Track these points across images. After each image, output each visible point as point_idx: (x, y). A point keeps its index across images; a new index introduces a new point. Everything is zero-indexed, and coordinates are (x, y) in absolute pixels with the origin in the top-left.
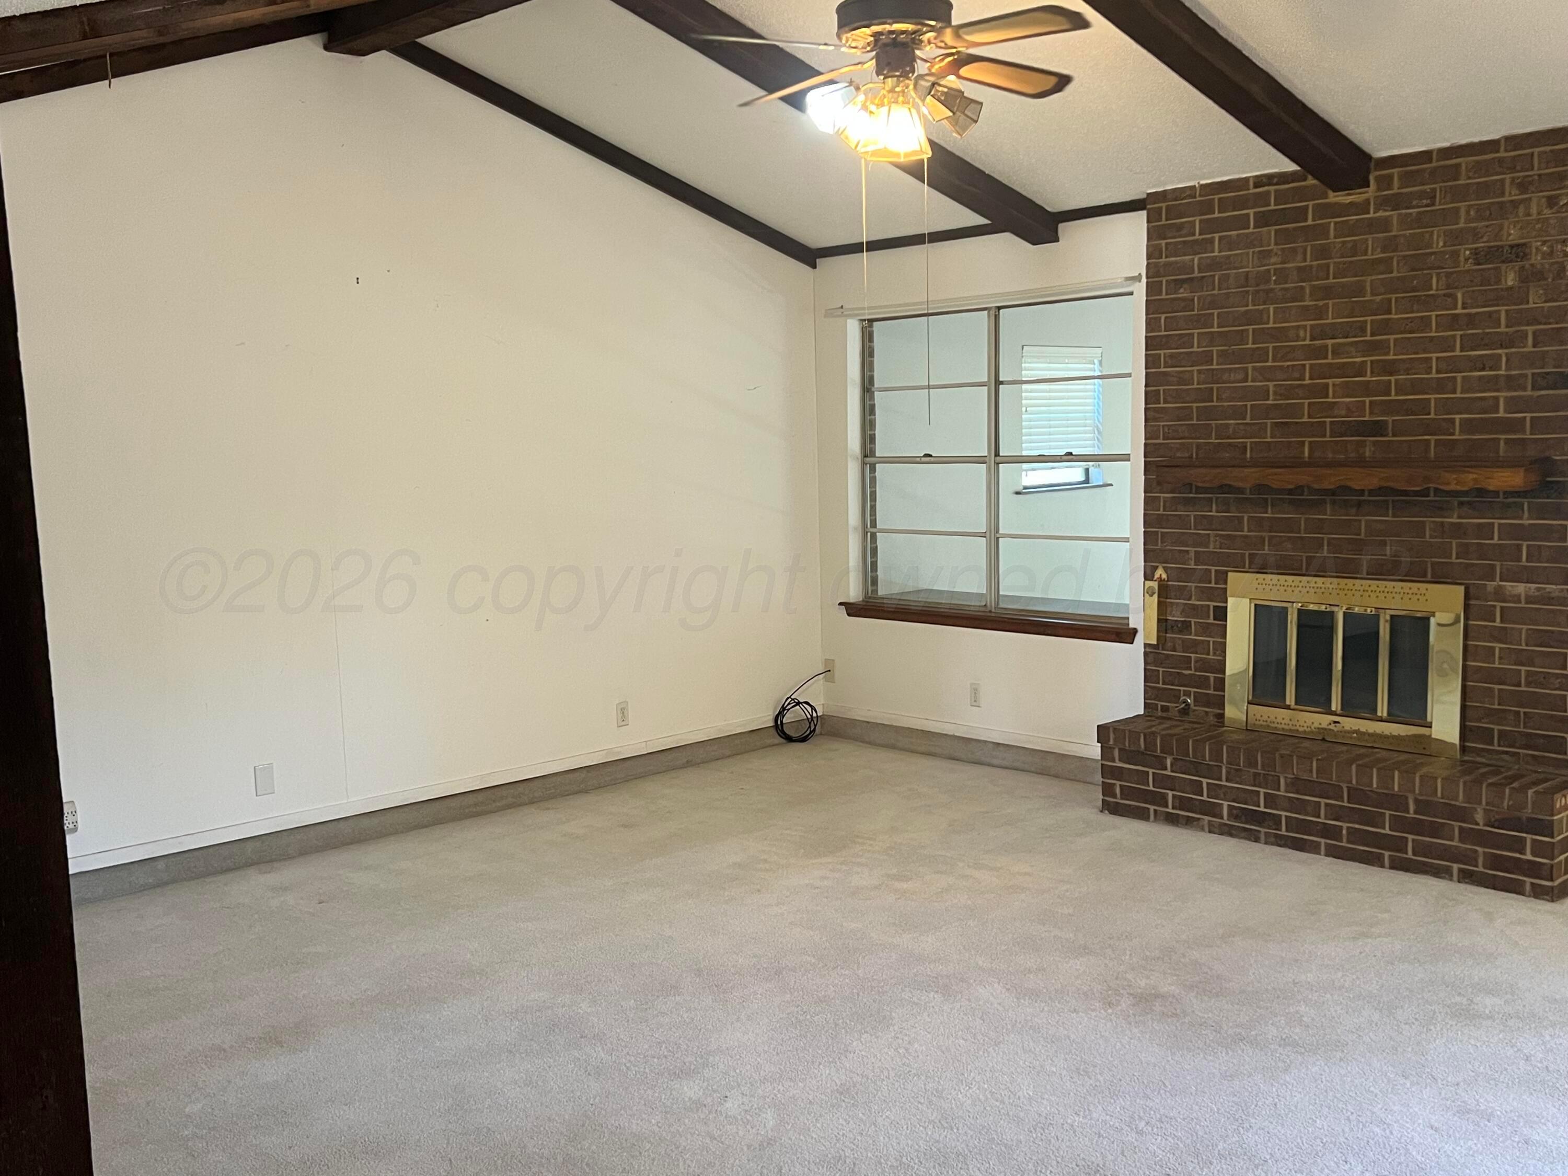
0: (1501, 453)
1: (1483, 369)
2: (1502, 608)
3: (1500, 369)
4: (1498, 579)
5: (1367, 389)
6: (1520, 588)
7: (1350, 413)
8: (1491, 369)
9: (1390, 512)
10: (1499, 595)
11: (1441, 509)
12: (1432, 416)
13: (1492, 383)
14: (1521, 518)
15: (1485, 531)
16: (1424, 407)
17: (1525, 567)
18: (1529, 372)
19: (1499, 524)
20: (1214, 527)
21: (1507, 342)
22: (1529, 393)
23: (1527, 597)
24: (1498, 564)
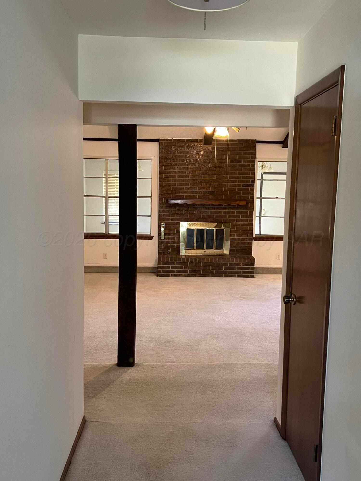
0: (237, 198)
1: (233, 183)
2: (236, 227)
3: (236, 183)
4: (236, 221)
5: (210, 185)
6: (240, 223)
7: (207, 189)
8: (235, 182)
9: (215, 209)
10: (236, 224)
11: (226, 209)
12: (223, 191)
13: (234, 185)
14: (240, 210)
15: (233, 213)
16: (222, 189)
17: (241, 219)
18: (242, 183)
19: (236, 211)
20: (176, 213)
21: (238, 178)
22: (242, 187)
23: (241, 224)
24: (236, 219)
